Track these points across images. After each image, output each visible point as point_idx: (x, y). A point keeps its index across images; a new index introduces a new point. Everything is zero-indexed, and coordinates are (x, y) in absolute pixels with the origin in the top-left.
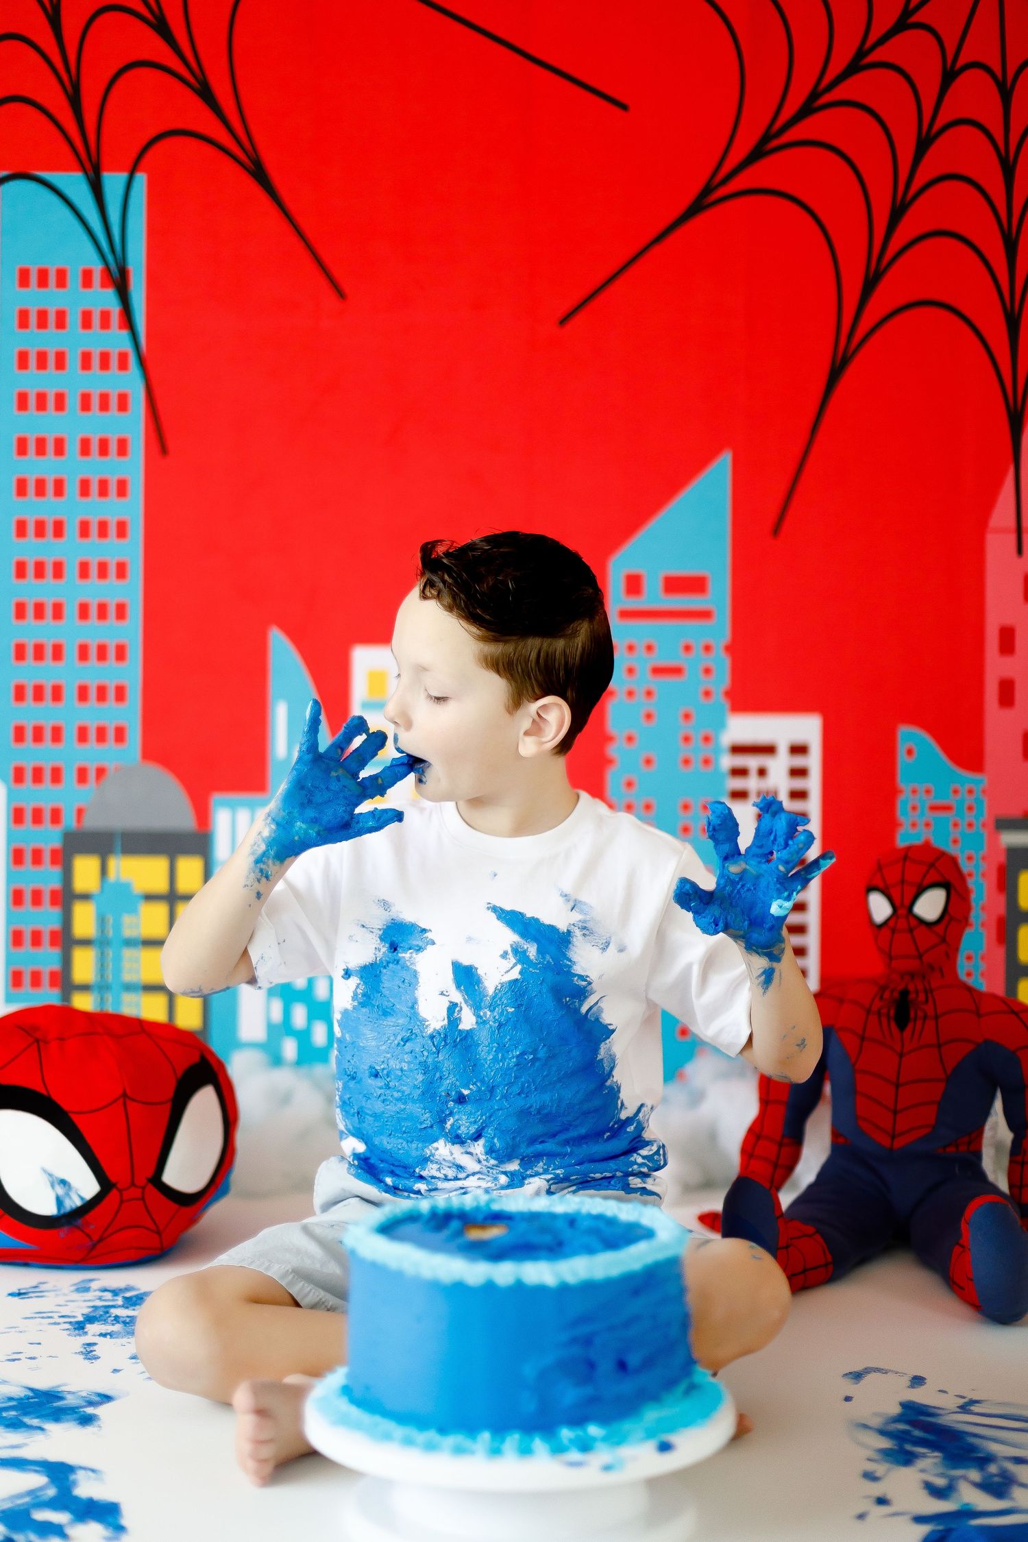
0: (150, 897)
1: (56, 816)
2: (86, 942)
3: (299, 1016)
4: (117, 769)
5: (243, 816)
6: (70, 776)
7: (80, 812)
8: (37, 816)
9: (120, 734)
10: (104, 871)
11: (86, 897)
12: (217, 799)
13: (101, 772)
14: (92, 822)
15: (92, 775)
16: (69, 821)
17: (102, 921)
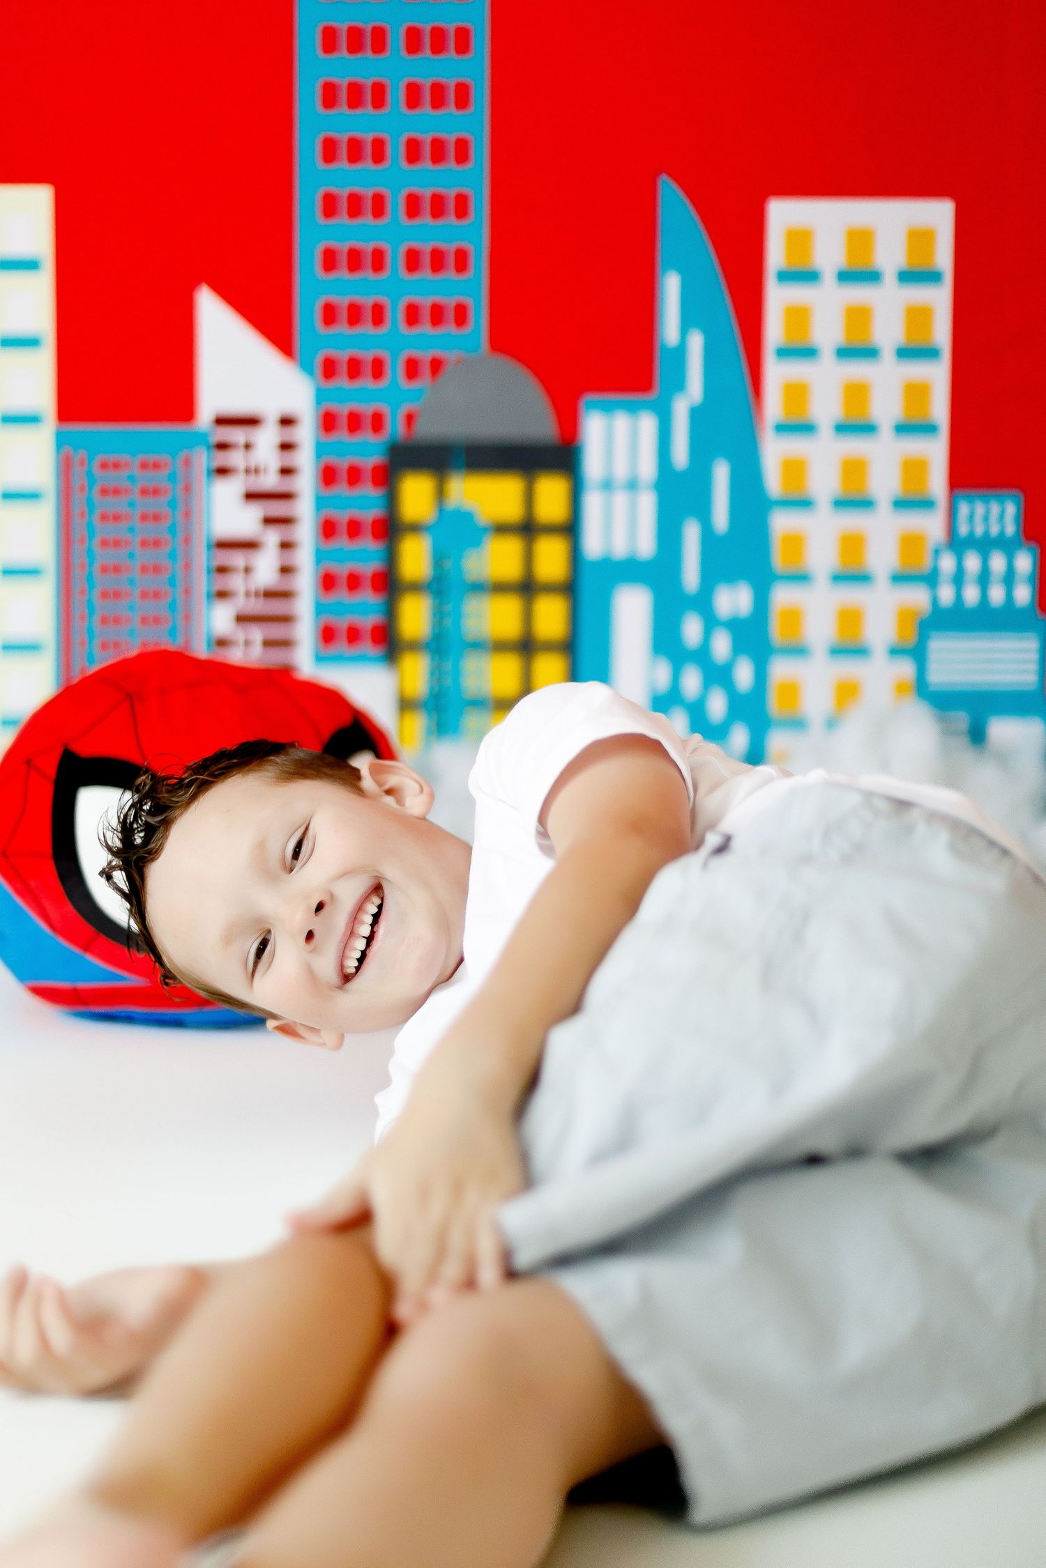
0: (502, 529)
1: (377, 422)
2: (416, 587)
3: (692, 682)
4: (459, 361)
5: (621, 422)
6: (395, 370)
7: (410, 419)
8: (355, 423)
9: (461, 314)
10: (440, 494)
11: (415, 528)
12: (588, 399)
13: (437, 365)
14: (427, 429)
15: (426, 369)
16: (395, 427)
17: (438, 560)
